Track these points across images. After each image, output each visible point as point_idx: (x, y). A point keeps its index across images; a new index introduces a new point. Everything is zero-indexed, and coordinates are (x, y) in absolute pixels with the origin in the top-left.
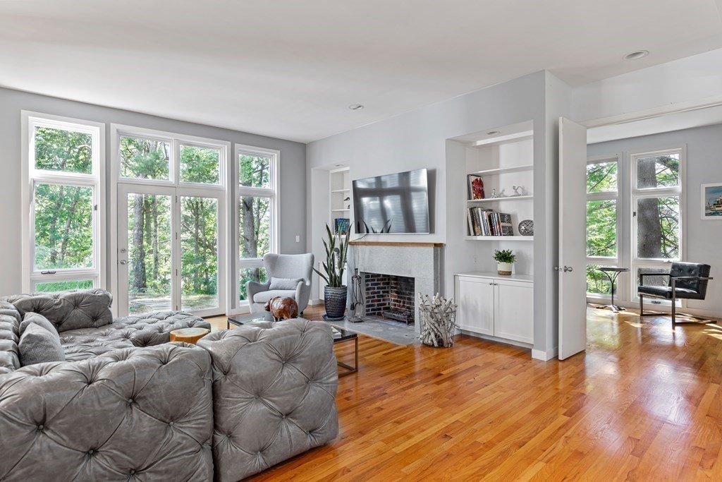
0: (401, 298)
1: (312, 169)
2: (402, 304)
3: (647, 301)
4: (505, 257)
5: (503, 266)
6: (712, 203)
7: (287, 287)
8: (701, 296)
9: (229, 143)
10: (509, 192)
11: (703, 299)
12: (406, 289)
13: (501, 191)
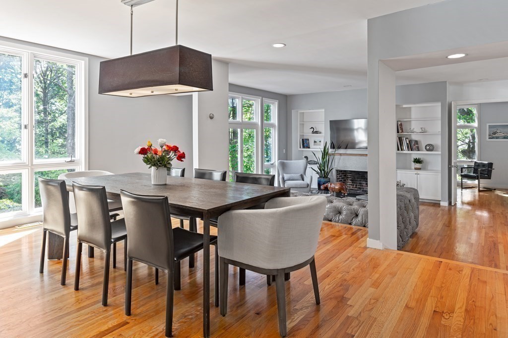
0: (354, 183)
1: (293, 111)
2: (355, 186)
3: (465, 180)
4: (417, 161)
5: (418, 165)
6: (491, 133)
7: (296, 178)
8: (489, 178)
9: (261, 97)
10: (418, 130)
11: (490, 179)
12: (358, 178)
13: (412, 129)
